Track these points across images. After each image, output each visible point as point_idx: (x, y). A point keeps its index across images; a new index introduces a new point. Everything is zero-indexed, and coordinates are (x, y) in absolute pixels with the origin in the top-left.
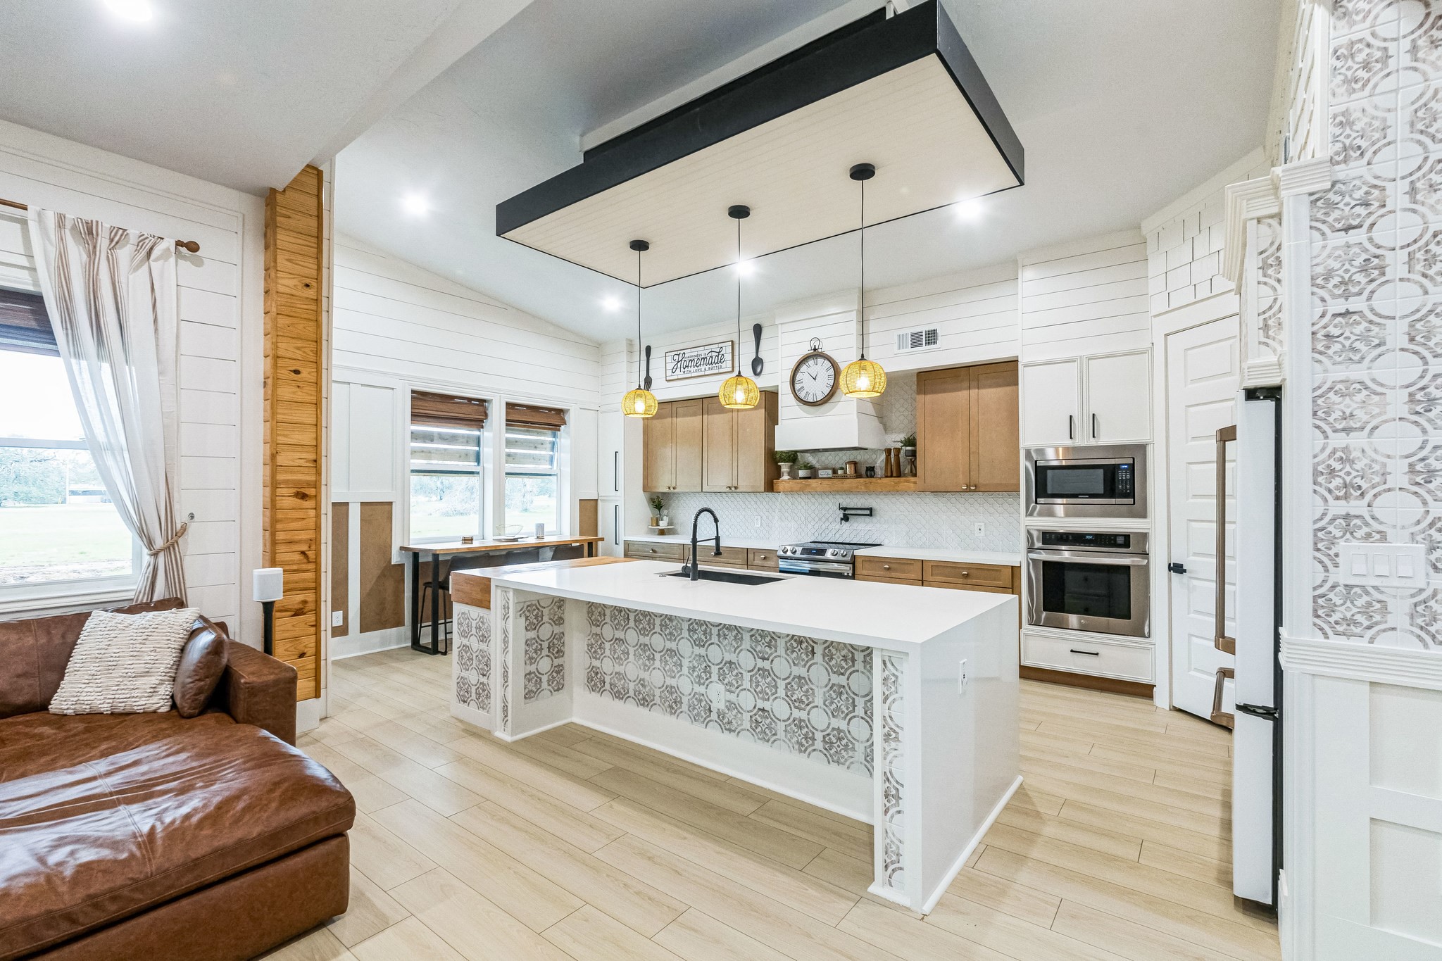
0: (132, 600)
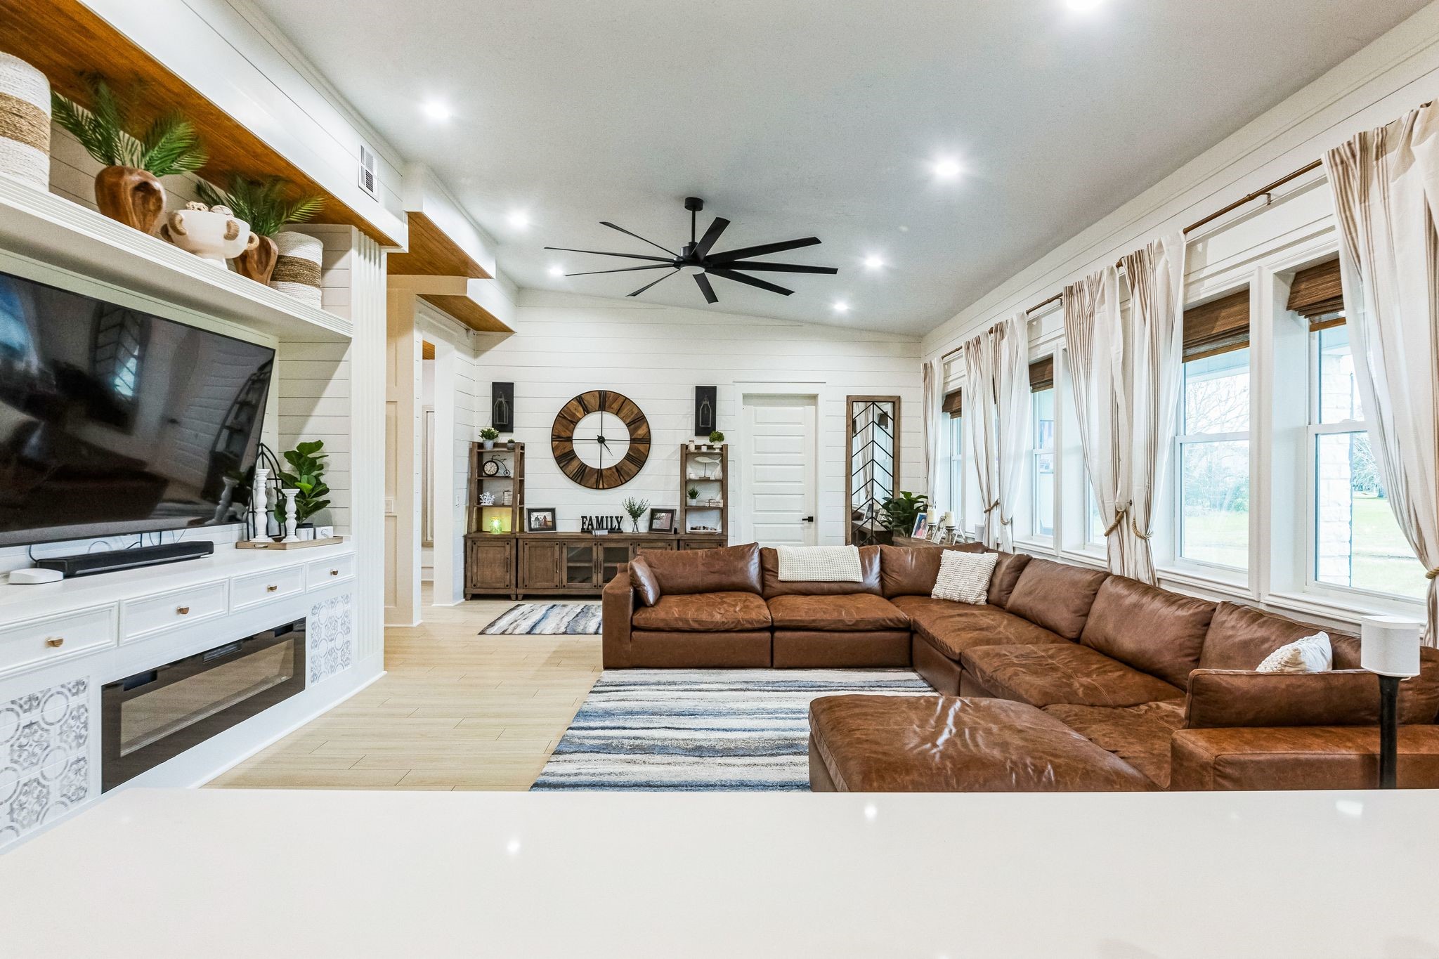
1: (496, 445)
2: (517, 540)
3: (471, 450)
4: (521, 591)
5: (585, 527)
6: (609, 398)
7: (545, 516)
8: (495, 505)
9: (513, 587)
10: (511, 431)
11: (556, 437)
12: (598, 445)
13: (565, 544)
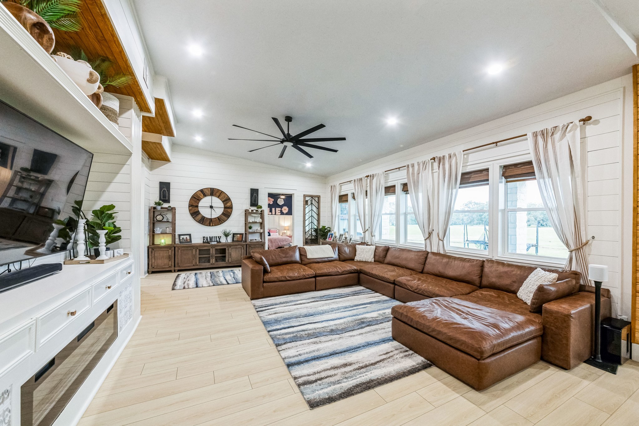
0: (564, 268)
1: (162, 208)
2: (175, 247)
3: (150, 210)
4: (177, 268)
5: (205, 241)
6: (215, 191)
7: (186, 237)
8: (162, 233)
9: (173, 267)
10: (169, 202)
11: (191, 205)
12: (210, 209)
13: (197, 248)
